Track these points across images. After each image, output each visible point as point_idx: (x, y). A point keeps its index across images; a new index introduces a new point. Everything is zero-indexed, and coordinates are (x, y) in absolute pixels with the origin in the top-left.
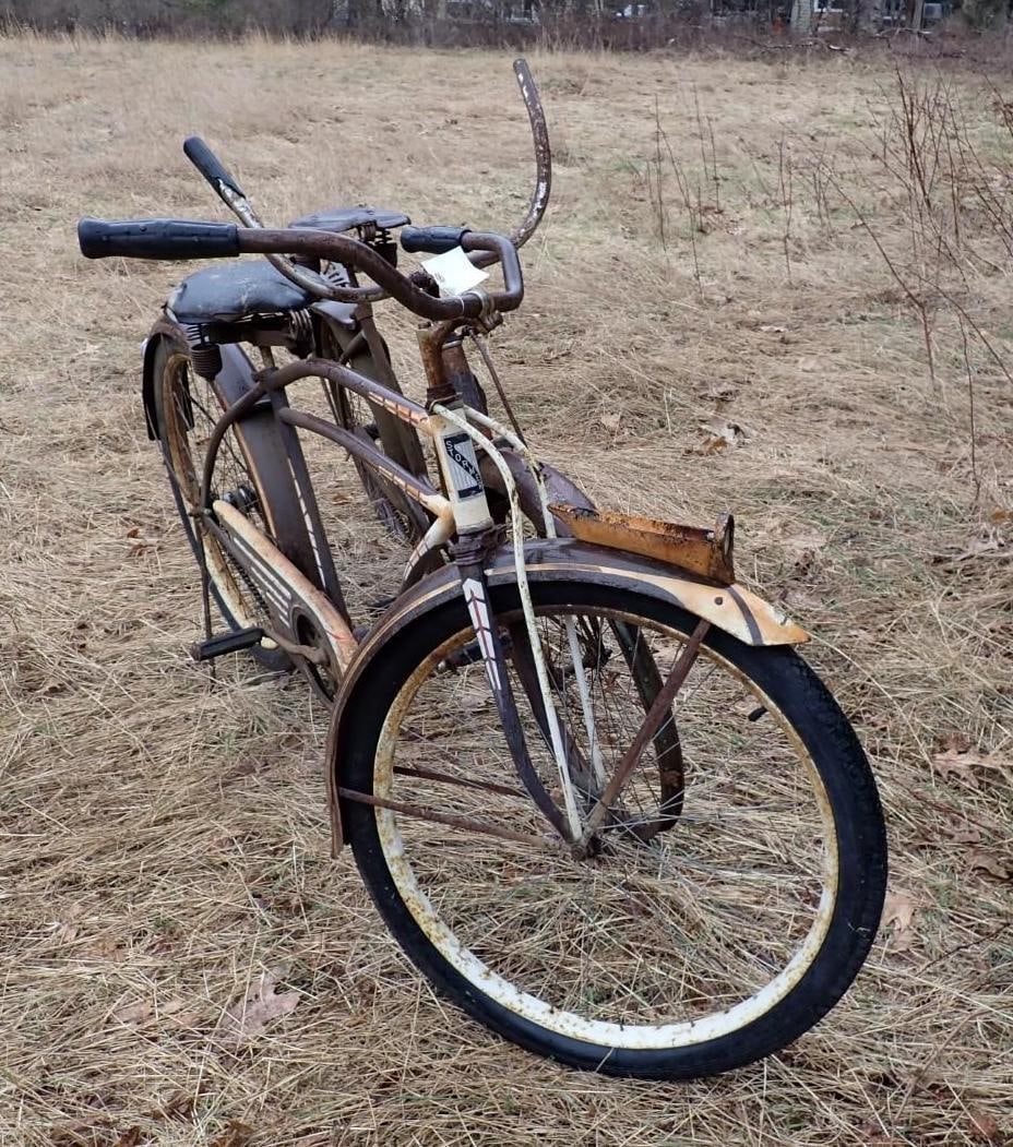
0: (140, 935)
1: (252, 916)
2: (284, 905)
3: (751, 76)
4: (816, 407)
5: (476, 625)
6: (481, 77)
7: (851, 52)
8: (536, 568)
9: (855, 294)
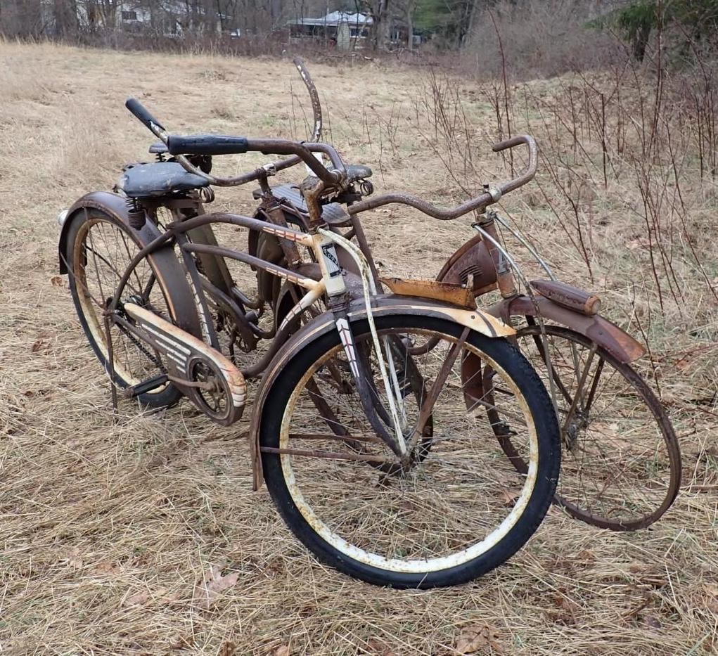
0: (124, 559)
1: (191, 540)
2: (207, 532)
3: (323, 72)
4: (420, 251)
5: (344, 343)
6: (156, 69)
7: (377, 60)
8: (376, 310)
9: (423, 191)
